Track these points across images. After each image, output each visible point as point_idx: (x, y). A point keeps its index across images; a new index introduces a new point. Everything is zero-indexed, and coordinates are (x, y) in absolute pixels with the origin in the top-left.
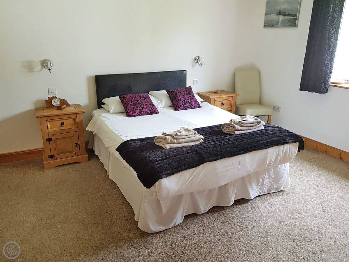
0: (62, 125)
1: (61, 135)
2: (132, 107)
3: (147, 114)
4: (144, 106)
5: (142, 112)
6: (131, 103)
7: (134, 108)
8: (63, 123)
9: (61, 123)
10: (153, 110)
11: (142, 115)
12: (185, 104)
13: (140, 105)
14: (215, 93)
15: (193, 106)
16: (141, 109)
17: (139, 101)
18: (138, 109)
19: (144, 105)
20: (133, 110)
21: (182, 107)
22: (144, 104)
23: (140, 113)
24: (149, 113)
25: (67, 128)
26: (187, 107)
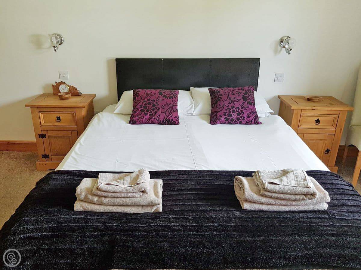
0: (57, 120)
1: (57, 132)
2: (141, 109)
3: (160, 123)
4: (158, 110)
5: (153, 119)
6: (143, 103)
7: (143, 111)
8: (60, 117)
9: (57, 117)
10: (171, 119)
11: (153, 123)
12: (230, 116)
13: (154, 107)
14: (309, 100)
15: (243, 120)
16: (153, 114)
17: (154, 101)
18: (149, 113)
19: (159, 108)
20: (141, 114)
21: (223, 119)
22: (160, 106)
23: (150, 120)
24: (163, 121)
25: (64, 125)
26: (232, 120)
